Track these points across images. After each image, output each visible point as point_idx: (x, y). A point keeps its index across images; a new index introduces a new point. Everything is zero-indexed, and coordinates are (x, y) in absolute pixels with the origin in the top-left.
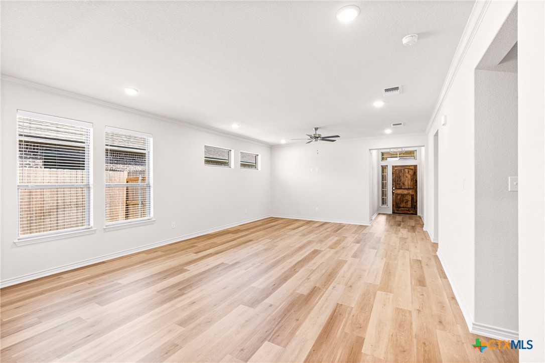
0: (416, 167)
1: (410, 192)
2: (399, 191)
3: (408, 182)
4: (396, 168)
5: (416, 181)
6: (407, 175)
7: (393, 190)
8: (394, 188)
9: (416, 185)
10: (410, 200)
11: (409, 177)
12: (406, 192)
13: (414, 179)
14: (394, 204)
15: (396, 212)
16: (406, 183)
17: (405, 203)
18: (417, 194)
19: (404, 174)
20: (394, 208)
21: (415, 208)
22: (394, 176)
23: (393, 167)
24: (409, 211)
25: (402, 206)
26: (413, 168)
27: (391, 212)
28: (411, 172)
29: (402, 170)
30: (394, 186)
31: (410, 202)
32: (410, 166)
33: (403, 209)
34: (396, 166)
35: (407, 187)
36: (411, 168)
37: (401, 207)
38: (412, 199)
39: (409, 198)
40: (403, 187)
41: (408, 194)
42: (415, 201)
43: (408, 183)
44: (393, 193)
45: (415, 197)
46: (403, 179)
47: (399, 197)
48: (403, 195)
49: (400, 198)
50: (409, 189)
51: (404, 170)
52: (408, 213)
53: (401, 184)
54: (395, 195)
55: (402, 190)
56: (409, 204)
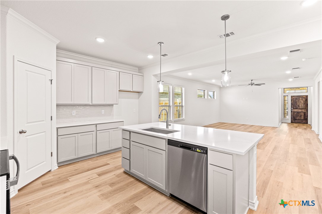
0: (307, 96)
2: (296, 110)
4: (293, 97)
6: (301, 101)
7: (291, 109)
8: (292, 109)
9: (307, 107)
10: (303, 115)
11: (302, 102)
12: (300, 111)
13: (306, 104)
14: (292, 117)
15: (293, 122)
16: (300, 106)
17: (300, 117)
18: (308, 112)
19: (299, 100)
20: (292, 120)
21: (306, 120)
22: (292, 102)
23: (292, 96)
25: (297, 119)
26: (305, 97)
27: (290, 122)
28: (304, 100)
29: (298, 98)
32: (303, 96)
40: (298, 108)
41: (302, 112)
42: (306, 116)
43: (302, 106)
44: (291, 111)
45: (306, 114)
46: (298, 104)
47: (295, 114)
48: (298, 113)
50: (302, 109)
52: (302, 122)
53: (297, 106)
54: (292, 112)
55: (297, 109)
56: (302, 118)
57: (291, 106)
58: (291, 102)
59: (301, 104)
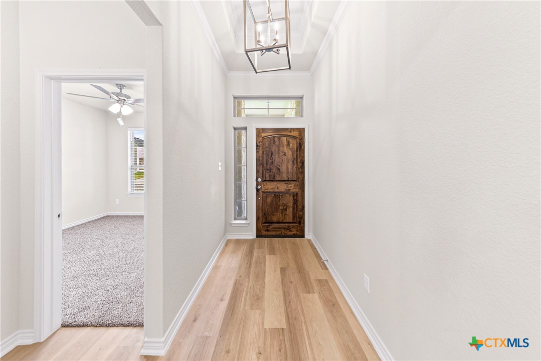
0: (301, 131)
1: (292, 186)
2: (270, 187)
3: (287, 167)
4: (263, 135)
5: (303, 163)
6: (285, 149)
7: (257, 183)
8: (259, 180)
9: (303, 173)
10: (292, 205)
11: (289, 153)
12: (282, 187)
13: (299, 160)
14: (261, 216)
15: (264, 233)
16: (283, 168)
17: (282, 211)
18: (303, 191)
19: (279, 147)
20: (260, 225)
21: (300, 223)
22: (260, 152)
23: (259, 131)
24: (289, 229)
25: (275, 219)
26: (296, 134)
27: (251, 235)
28: (294, 144)
29: (276, 139)
30: (260, 175)
31: (291, 210)
32: (291, 130)
33: (276, 225)
34: (264, 130)
35: (285, 177)
36: (292, 134)
37: (272, 223)
38: (295, 202)
39: (289, 200)
40: (278, 178)
41: (287, 192)
42: (300, 207)
43: (287, 169)
44: (258, 190)
45: (299, 199)
46: (277, 160)
47: (269, 200)
48: (277, 195)
49: (272, 201)
50: (288, 181)
51: (279, 139)
52: (288, 233)
53: (274, 170)
54: (261, 194)
55: (275, 183)
56: (289, 217)
57: (257, 171)
58: (257, 152)
59: (285, 162)
